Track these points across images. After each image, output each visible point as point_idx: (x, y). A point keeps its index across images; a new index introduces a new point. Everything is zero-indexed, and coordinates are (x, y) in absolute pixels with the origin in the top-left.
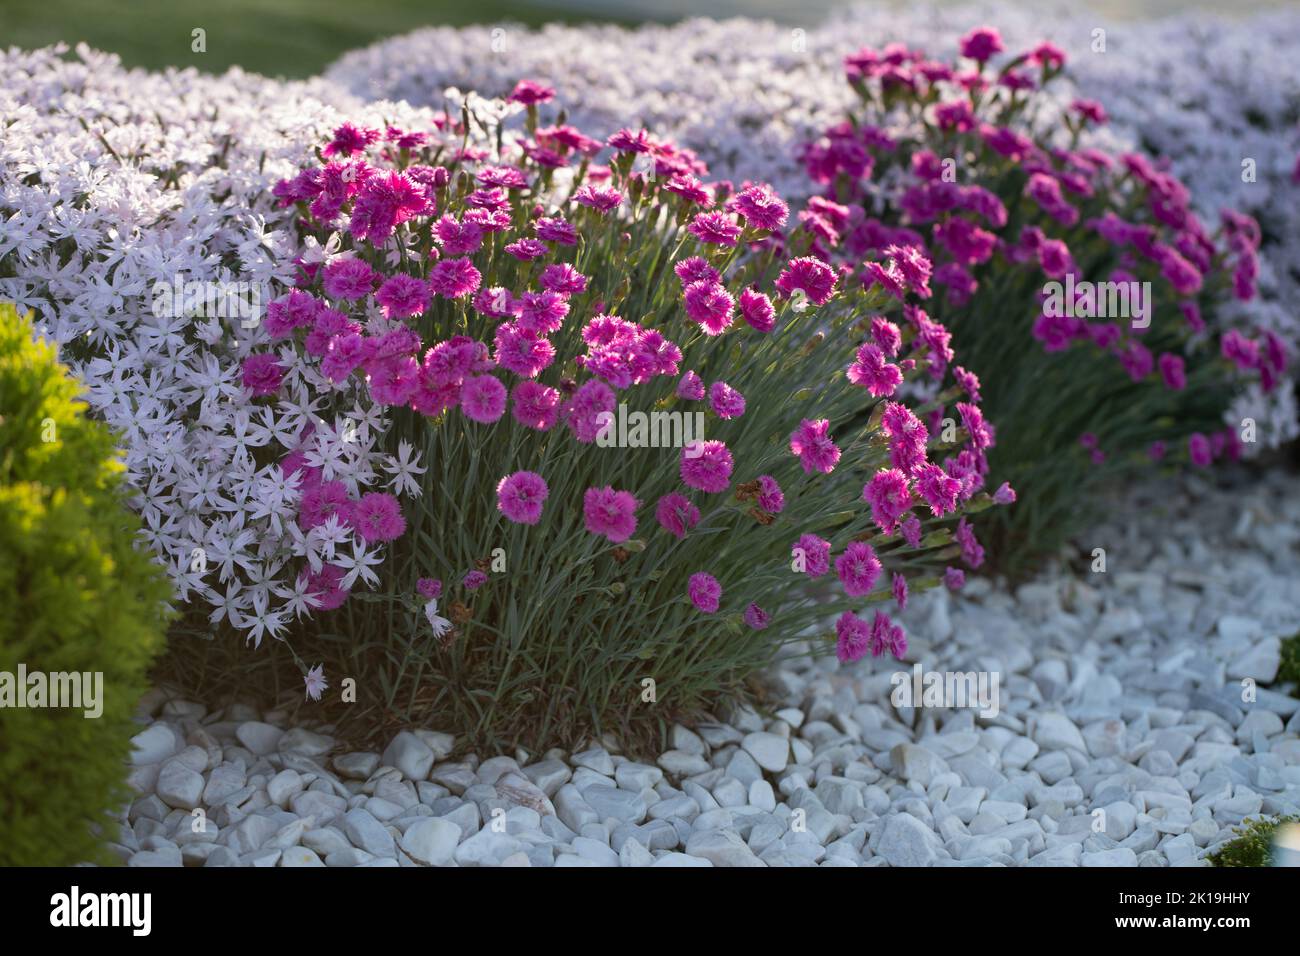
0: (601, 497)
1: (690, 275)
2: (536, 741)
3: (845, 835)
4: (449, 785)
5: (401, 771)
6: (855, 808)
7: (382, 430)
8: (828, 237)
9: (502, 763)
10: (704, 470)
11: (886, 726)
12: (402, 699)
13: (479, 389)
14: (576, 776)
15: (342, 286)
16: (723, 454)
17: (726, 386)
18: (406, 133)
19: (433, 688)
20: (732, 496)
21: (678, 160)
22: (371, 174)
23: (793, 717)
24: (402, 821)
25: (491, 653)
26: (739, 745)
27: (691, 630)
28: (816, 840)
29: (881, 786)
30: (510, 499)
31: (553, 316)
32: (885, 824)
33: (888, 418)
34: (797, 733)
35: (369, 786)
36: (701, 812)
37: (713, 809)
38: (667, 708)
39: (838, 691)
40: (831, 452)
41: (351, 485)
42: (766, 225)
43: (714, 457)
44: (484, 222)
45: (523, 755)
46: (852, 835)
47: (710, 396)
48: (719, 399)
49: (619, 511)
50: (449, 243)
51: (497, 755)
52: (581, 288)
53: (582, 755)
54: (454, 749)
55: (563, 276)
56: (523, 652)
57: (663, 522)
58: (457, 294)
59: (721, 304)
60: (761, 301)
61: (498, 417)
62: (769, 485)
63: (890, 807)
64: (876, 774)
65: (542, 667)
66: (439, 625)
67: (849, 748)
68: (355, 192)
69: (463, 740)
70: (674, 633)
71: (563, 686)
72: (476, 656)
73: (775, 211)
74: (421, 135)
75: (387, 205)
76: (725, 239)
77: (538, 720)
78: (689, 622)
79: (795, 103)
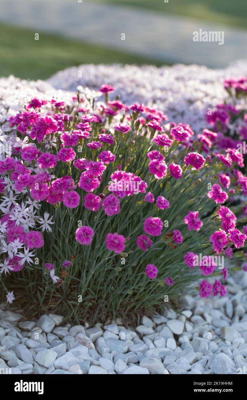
0: (112, 237)
1: (152, 157)
2: (92, 320)
3: (200, 360)
4: (58, 335)
5: (42, 329)
6: (205, 350)
7: (38, 208)
8: (208, 144)
9: (79, 328)
10: (152, 228)
11: (221, 318)
12: (46, 302)
13: (70, 196)
14: (105, 334)
15: (26, 156)
16: (160, 222)
17: (163, 197)
18: (57, 102)
19: (57, 299)
20: (163, 237)
21: (157, 115)
22: (39, 116)
23: (188, 314)
24: (37, 350)
25: (78, 288)
26: (166, 323)
27: (150, 283)
28: (188, 362)
29: (215, 342)
30: (80, 236)
31: (100, 170)
32: (214, 357)
33: (220, 211)
34: (189, 320)
35: (29, 334)
36: (148, 349)
37: (153, 348)
38: (141, 310)
39: (206, 304)
40: (199, 223)
41: (26, 227)
42: (181, 140)
43: (156, 223)
44: (79, 135)
45: (87, 325)
46: (202, 360)
47: (156, 201)
48: (160, 202)
49: (119, 242)
50: (66, 142)
51: (78, 324)
52: (113, 160)
53: (108, 326)
54: (63, 322)
55: (107, 156)
56: (89, 289)
57: (139, 245)
58: (67, 160)
59: (163, 168)
60: (177, 167)
61: (76, 206)
62: (178, 233)
63: (218, 350)
64: (215, 337)
65: (96, 293)
66: (55, 279)
67: (207, 326)
68: (33, 122)
69: (66, 318)
70: (143, 284)
71: (103, 301)
72: (73, 289)
73: (185, 135)
74: (63, 102)
75: (43, 128)
76: (167, 144)
77: (94, 312)
78: (149, 281)
79: (207, 95)
